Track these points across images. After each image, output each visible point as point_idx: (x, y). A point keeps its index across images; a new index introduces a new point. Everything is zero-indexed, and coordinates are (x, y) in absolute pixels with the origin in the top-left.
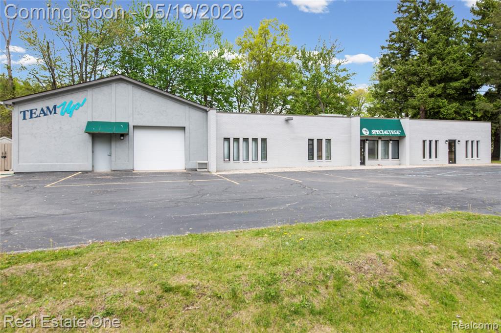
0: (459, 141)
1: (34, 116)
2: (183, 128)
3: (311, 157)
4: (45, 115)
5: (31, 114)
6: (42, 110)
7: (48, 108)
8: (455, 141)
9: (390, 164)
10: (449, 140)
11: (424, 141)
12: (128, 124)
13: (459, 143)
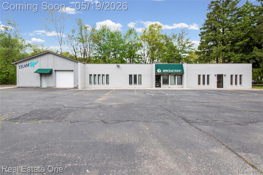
0: (225, 75)
1: (23, 67)
2: (72, 71)
3: (130, 83)
4: (26, 67)
5: (22, 67)
6: (25, 65)
7: (26, 64)
8: (222, 75)
9: (176, 87)
10: (217, 75)
11: (199, 76)
12: (52, 69)
13: (225, 76)
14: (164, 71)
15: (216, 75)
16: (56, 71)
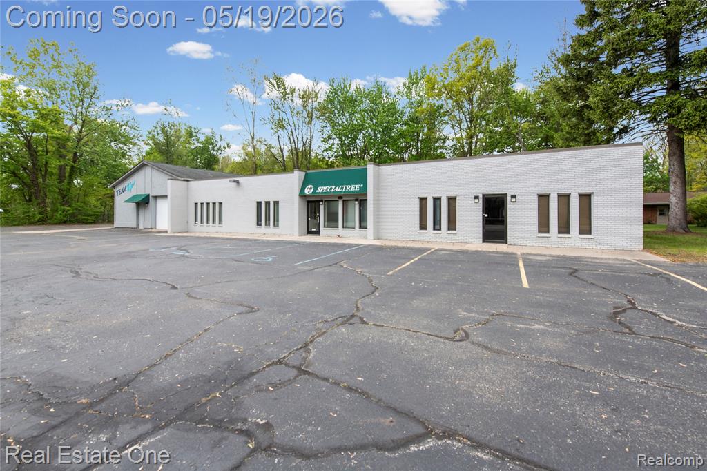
0: (514, 197)
2: (166, 197)
4: (123, 192)
5: (119, 192)
9: (357, 236)
10: (484, 195)
11: (423, 201)
12: (149, 195)
13: (514, 200)
14: (323, 189)
15: (477, 197)
16: (156, 197)
